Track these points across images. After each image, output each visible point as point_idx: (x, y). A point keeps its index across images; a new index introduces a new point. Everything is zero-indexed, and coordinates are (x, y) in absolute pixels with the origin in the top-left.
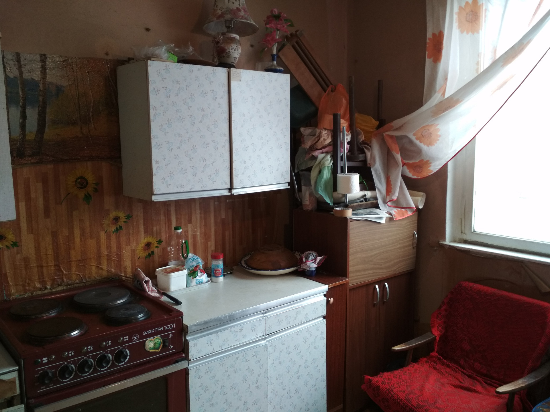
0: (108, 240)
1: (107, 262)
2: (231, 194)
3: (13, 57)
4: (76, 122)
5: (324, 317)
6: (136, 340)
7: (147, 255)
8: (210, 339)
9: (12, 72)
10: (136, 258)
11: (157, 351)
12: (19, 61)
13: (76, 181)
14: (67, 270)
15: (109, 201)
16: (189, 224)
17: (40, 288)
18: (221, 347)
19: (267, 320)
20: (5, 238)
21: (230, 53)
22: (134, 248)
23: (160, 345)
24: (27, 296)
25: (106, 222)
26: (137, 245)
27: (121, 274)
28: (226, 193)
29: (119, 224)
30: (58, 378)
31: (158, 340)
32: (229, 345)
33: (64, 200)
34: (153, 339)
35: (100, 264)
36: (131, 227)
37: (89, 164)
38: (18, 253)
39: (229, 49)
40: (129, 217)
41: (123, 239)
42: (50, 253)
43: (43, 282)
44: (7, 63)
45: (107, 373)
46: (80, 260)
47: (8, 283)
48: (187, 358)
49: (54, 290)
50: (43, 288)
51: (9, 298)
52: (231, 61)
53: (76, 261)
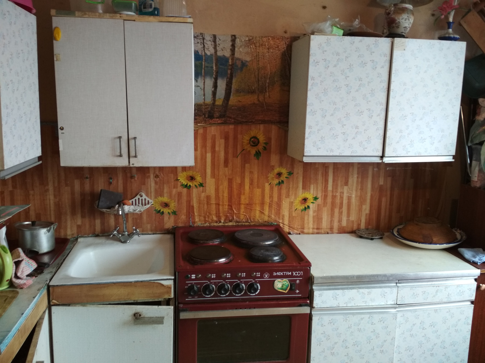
0: (271, 191)
1: (269, 209)
2: (382, 161)
3: (211, 38)
4: (255, 91)
5: (472, 302)
6: (266, 277)
7: (303, 209)
8: (336, 294)
9: (209, 50)
10: (294, 209)
11: (284, 291)
12: (215, 41)
13: (250, 140)
14: (237, 210)
15: (274, 159)
16: (345, 186)
17: (216, 221)
18: (346, 304)
19: (400, 290)
20: (195, 179)
21: (400, 23)
22: (292, 200)
23: (287, 287)
24: (206, 225)
25: (271, 175)
26: (295, 198)
27: (279, 221)
28: (378, 160)
29: (282, 178)
30: (202, 292)
31: (285, 282)
32: (355, 304)
33: (239, 154)
34: (281, 280)
35: (263, 209)
36: (292, 183)
37: (262, 126)
38: (203, 192)
39: (399, 19)
40: (290, 173)
41: (284, 192)
42: (226, 194)
43: (219, 217)
44: (206, 43)
45: (240, 299)
46: (247, 204)
47: (194, 213)
48: (311, 305)
49: (226, 224)
50: (218, 221)
51: (194, 225)
52: (400, 30)
53: (245, 204)
